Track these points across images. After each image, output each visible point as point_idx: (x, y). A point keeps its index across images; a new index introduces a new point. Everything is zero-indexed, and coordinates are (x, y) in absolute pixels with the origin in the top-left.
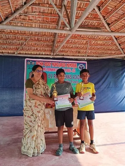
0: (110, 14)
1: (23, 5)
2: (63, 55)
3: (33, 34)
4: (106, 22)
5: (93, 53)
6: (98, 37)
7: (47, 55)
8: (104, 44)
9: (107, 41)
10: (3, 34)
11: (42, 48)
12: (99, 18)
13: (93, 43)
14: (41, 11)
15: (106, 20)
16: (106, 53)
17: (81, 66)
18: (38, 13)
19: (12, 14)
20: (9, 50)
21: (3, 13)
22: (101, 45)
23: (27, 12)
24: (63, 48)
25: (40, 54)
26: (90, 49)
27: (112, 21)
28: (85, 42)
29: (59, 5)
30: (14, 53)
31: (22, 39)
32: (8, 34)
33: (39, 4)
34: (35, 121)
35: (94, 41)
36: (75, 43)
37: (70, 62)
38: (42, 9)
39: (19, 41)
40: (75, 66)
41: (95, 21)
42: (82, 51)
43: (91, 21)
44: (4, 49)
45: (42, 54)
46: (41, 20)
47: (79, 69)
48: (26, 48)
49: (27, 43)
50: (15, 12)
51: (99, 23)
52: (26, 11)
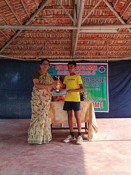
0: (124, 10)
1: (37, 10)
2: (83, 58)
3: (51, 37)
4: (122, 18)
5: (114, 54)
6: (116, 36)
7: (67, 58)
8: (125, 44)
9: (128, 40)
10: (23, 39)
11: (61, 52)
12: (114, 15)
13: (112, 43)
14: (55, 14)
15: (121, 17)
16: (129, 54)
17: (102, 68)
18: (52, 16)
19: (29, 19)
20: (31, 55)
21: (21, 18)
22: (122, 44)
23: (42, 16)
24: (82, 50)
25: (60, 58)
26: (111, 50)
27: (129, 17)
28: (103, 42)
29: (71, 6)
30: (35, 58)
31: (41, 43)
32: (27, 39)
33: (52, 6)
34: (43, 109)
35: (113, 41)
36: (93, 44)
37: (90, 65)
38: (56, 11)
39: (38, 45)
40: (95, 68)
41: (110, 19)
42: (102, 52)
43: (106, 19)
44: (26, 54)
45: (62, 58)
46: (56, 23)
47: (100, 71)
48: (46, 53)
49: (46, 47)
50: (31, 17)
51: (115, 21)
52: (41, 14)
